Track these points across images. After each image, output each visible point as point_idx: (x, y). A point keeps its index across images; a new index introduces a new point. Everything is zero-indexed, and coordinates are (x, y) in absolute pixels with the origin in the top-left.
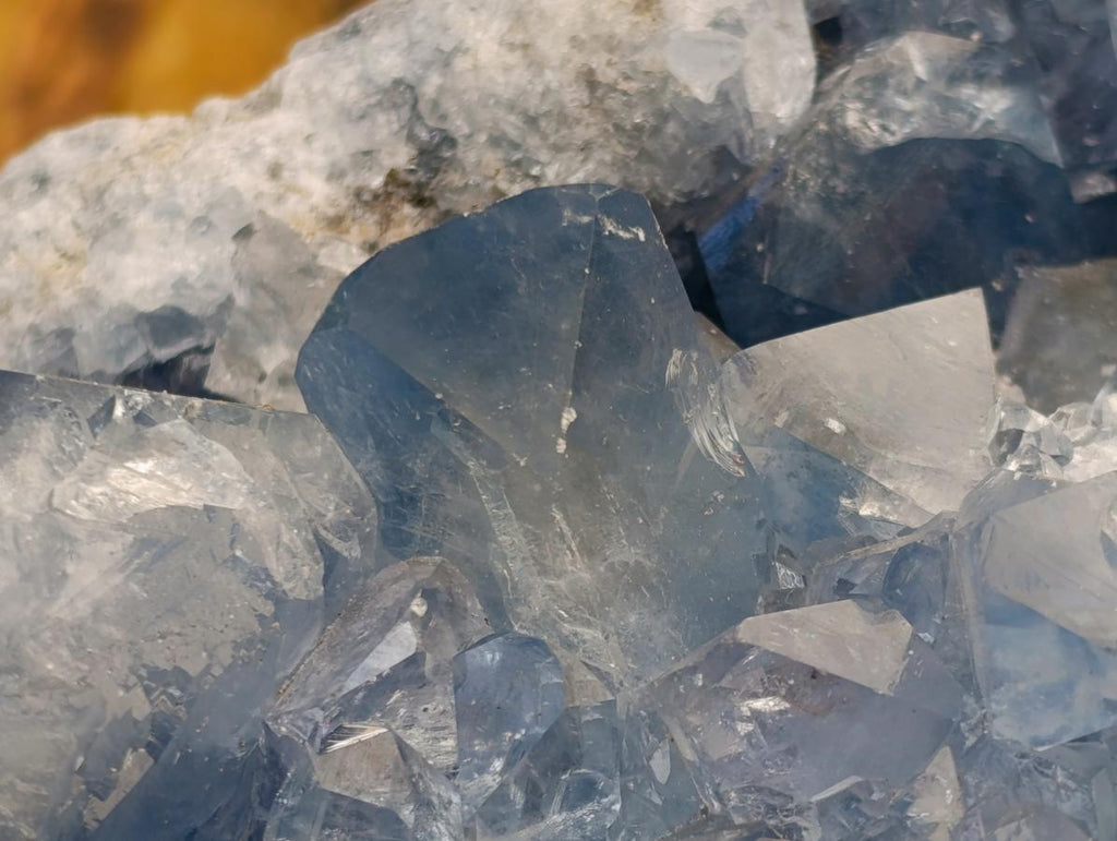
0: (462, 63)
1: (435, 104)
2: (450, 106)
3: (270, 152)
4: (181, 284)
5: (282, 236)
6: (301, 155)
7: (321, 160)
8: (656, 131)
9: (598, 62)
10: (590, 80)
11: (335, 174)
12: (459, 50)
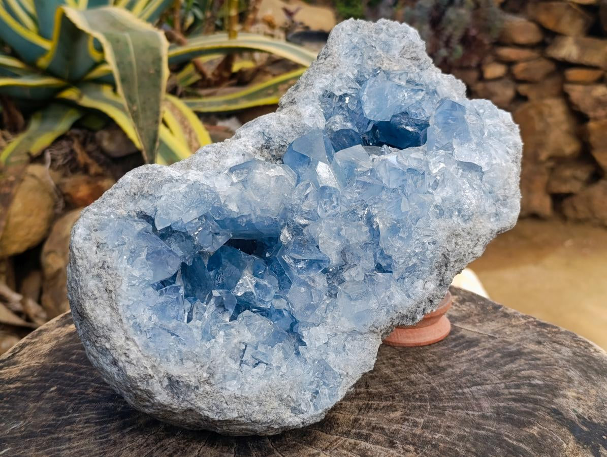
0: (271, 127)
1: (268, 133)
2: (271, 133)
3: (243, 143)
4: (237, 162)
5: (249, 155)
6: (248, 143)
7: (251, 144)
8: (303, 133)
9: (294, 123)
10: (292, 126)
11: (253, 146)
12: (270, 125)
